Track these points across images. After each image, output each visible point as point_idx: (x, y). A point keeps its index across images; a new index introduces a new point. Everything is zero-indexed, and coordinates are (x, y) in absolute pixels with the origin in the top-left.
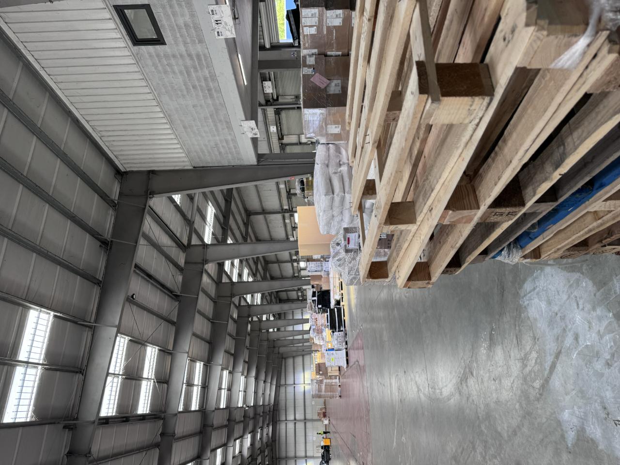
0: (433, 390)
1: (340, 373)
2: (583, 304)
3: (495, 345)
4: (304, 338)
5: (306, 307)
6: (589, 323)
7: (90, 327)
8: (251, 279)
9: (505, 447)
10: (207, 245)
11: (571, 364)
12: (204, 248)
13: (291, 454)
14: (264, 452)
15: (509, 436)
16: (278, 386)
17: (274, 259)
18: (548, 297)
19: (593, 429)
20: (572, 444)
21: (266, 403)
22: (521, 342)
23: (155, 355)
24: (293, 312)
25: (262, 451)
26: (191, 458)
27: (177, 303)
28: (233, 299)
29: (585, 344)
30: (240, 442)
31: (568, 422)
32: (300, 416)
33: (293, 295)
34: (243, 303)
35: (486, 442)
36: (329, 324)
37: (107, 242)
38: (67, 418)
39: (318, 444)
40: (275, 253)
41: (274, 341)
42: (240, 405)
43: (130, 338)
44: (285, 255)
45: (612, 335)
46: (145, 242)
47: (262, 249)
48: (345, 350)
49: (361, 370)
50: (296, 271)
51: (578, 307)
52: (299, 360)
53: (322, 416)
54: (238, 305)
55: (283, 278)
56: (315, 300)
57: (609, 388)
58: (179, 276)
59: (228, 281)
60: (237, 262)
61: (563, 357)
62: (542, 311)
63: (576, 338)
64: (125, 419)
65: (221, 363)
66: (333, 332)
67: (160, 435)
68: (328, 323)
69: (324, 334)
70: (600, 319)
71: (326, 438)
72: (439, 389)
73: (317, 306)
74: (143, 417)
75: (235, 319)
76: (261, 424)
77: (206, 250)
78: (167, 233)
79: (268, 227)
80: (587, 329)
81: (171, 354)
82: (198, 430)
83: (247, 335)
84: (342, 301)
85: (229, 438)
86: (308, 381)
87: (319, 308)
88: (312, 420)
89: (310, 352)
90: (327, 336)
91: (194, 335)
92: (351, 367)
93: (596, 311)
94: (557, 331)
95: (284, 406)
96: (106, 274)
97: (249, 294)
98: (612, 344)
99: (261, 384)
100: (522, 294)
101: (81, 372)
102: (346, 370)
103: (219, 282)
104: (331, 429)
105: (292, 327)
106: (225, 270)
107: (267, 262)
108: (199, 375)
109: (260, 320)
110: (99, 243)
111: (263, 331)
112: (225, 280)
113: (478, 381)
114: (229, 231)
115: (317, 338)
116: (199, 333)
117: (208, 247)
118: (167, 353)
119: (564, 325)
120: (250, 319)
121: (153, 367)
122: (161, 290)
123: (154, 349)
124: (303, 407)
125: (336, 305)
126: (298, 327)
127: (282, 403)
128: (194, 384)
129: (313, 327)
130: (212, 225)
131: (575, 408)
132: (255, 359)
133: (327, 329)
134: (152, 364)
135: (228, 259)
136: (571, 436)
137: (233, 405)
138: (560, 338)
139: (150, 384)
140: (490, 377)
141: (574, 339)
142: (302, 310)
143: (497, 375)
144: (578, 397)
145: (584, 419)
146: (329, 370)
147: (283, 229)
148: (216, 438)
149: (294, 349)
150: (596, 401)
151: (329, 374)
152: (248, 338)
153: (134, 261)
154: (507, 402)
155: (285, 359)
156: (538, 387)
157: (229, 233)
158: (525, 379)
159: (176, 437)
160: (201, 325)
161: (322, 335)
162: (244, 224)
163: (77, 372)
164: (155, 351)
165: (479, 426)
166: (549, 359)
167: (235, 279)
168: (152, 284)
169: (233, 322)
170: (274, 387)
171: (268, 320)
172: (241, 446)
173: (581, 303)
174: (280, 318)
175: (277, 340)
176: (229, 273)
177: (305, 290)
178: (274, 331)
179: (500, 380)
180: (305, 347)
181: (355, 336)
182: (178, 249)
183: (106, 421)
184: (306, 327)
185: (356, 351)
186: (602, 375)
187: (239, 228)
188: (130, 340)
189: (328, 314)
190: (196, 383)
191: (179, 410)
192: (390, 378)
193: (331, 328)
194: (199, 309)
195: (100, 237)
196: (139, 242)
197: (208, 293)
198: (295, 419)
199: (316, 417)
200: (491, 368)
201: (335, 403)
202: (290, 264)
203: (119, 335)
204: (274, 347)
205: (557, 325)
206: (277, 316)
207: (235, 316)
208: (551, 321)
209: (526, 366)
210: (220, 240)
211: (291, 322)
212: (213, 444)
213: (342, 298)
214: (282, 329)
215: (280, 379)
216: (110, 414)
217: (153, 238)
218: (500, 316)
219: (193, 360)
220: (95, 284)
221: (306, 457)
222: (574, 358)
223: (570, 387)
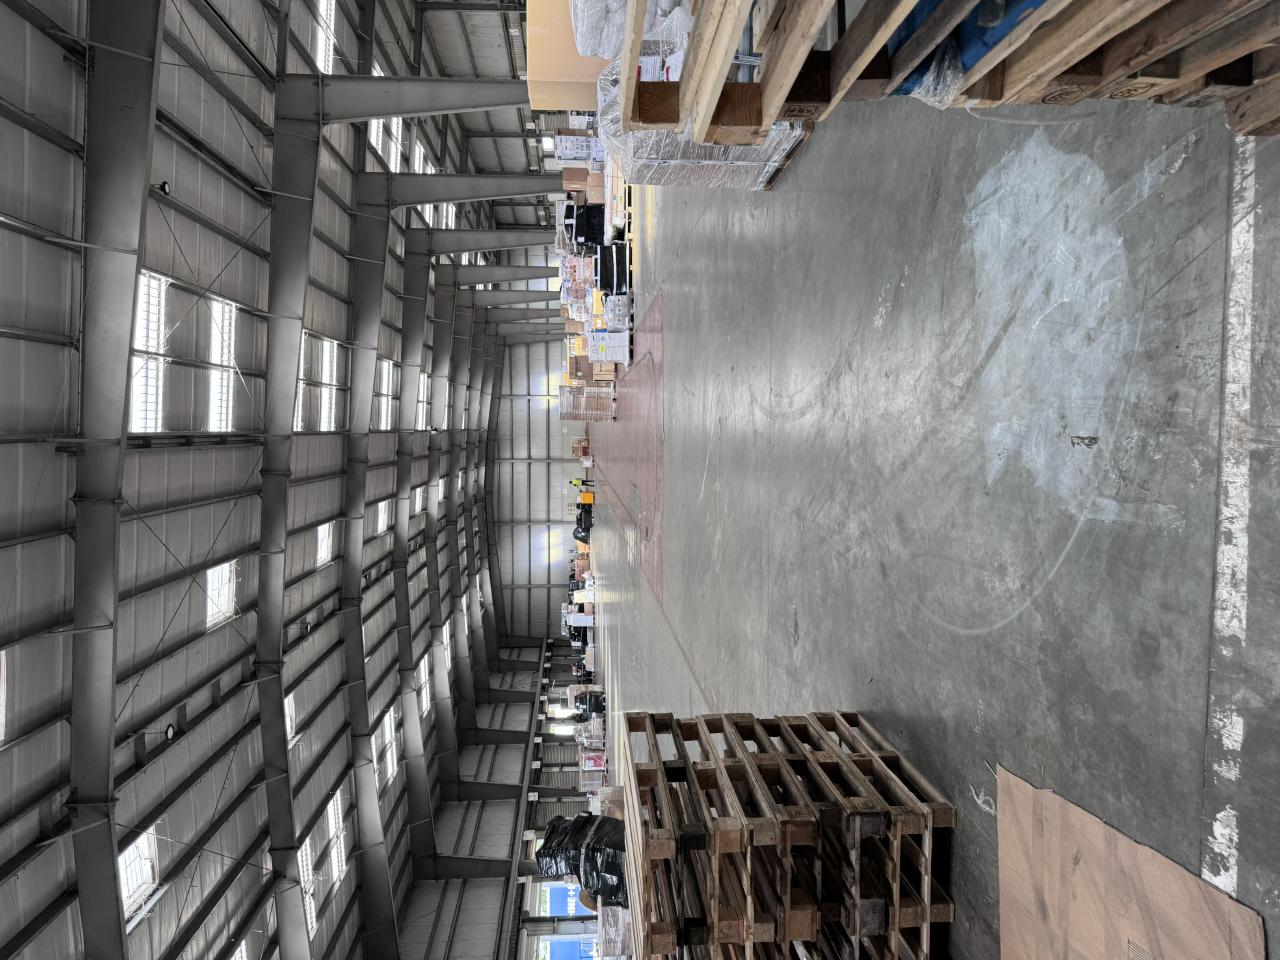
0: (778, 399)
1: (617, 377)
2: (1077, 221)
3: (902, 308)
4: (550, 307)
5: (553, 243)
6: (1078, 259)
7: (76, 251)
8: (431, 170)
9: (882, 491)
10: (325, 77)
11: (1027, 339)
12: (317, 84)
13: (521, 514)
14: (471, 510)
15: (893, 473)
16: (497, 398)
17: (482, 125)
18: (1017, 208)
19: (1034, 453)
20: (994, 480)
21: (474, 426)
22: (949, 300)
23: (230, 318)
24: (526, 250)
25: (465, 509)
26: (329, 515)
27: (267, 212)
28: (393, 212)
29: (1060, 301)
30: (424, 492)
31: (995, 443)
32: (538, 451)
33: (528, 214)
34: (416, 224)
35: (853, 483)
36: (599, 278)
37: (81, 50)
38: (59, 432)
39: (571, 501)
40: (485, 109)
41: (487, 309)
42: (421, 426)
43: (170, 280)
44: (507, 117)
45: (1111, 282)
46: (176, 59)
47: (452, 97)
48: (627, 333)
49: (655, 370)
50: (534, 159)
51: (1065, 229)
52: (539, 351)
53: (580, 453)
54: (404, 227)
55: (503, 172)
56: (571, 225)
57: (1080, 381)
58: (266, 150)
59: (378, 169)
60: (396, 124)
61: (1015, 328)
62: (999, 238)
63: (1047, 291)
64: (183, 440)
65: (376, 345)
66: (607, 295)
67: (261, 471)
68: (596, 275)
69: (589, 299)
70: (1098, 250)
71: (587, 491)
72: (788, 397)
73: (576, 239)
74: (221, 439)
75: (400, 257)
76: (463, 463)
77: (323, 90)
78: (226, 39)
79: (469, 45)
80: (1071, 270)
81: (266, 319)
82: (338, 467)
83: (428, 294)
84: (629, 231)
85: (401, 482)
86: (555, 391)
87: (578, 244)
88: (562, 460)
89: (561, 337)
90: (595, 304)
91: (312, 282)
92: (637, 364)
93: (1095, 234)
94: (1017, 277)
95: (509, 433)
96: (90, 130)
97: (429, 202)
98: (1107, 299)
99: (462, 392)
100: (970, 204)
101: (72, 343)
102: (627, 369)
103: (359, 171)
104: (596, 476)
105: (524, 282)
106: (369, 143)
107: (468, 133)
108: (331, 366)
109: (456, 265)
110: (60, 52)
111: (462, 287)
112: (371, 166)
113: (858, 378)
114: (374, 44)
115: (575, 306)
116: (322, 279)
117: (326, 82)
118: (256, 317)
119: (1032, 266)
120: (433, 260)
121: (230, 344)
122: (227, 178)
123: (227, 308)
124: (545, 437)
125: (614, 238)
126: (538, 285)
127: (505, 428)
128: (322, 383)
129: (569, 285)
130: (332, 28)
131: (1015, 419)
132: (449, 342)
133: (595, 289)
134: (226, 337)
135: (377, 115)
136: (996, 466)
137: (407, 425)
138: (1018, 292)
139: (229, 376)
140: (879, 371)
141: (1043, 292)
142: (546, 248)
143: (893, 367)
144: (1024, 398)
145: (1023, 438)
146: (596, 370)
147: (503, 51)
148: (374, 483)
149: (530, 328)
150: (1051, 405)
151: (595, 378)
152: (430, 300)
153: (153, 102)
154: (902, 414)
155: (510, 346)
156: (960, 384)
157: (376, 50)
158: (940, 372)
159: (293, 476)
160: (323, 264)
161: (585, 302)
162: (412, 31)
163: (64, 345)
164: (231, 311)
165: (847, 458)
166: (992, 331)
167: (395, 166)
168: (204, 162)
169: (395, 263)
170: (488, 399)
171: (472, 265)
172: (426, 499)
173: (1072, 220)
174: (498, 263)
175: (494, 308)
176: (380, 152)
177: (553, 205)
178: (486, 290)
179: (898, 376)
180: (550, 327)
181: (648, 304)
182: (256, 82)
183: (144, 442)
184: (554, 284)
185: (648, 335)
186: (1074, 358)
187: (398, 40)
188: (172, 285)
189: (598, 256)
190: (326, 379)
191: (295, 430)
192: (705, 382)
193: (603, 287)
194: (318, 227)
195: (60, 33)
196: (160, 56)
197: (334, 194)
198: (530, 457)
199: (568, 455)
200: (885, 354)
201: (605, 429)
202: (519, 142)
203: (143, 271)
204: (487, 322)
205: (1020, 264)
206: (492, 258)
207: (400, 250)
208: (1012, 257)
209: (948, 347)
210: (355, 68)
211: (522, 273)
212: (370, 492)
213: (629, 223)
214: (504, 286)
215: (501, 385)
216: (151, 430)
217: (193, 48)
218: (920, 251)
219: (315, 335)
220: (69, 151)
221: (549, 521)
222: (1034, 327)
223: (1014, 381)
